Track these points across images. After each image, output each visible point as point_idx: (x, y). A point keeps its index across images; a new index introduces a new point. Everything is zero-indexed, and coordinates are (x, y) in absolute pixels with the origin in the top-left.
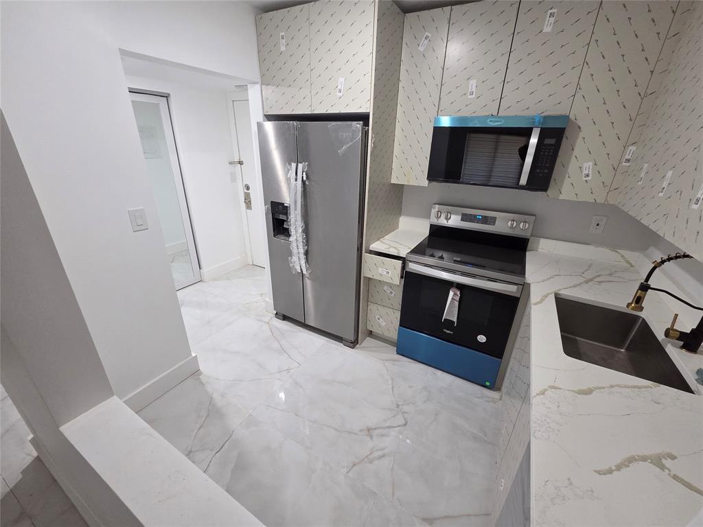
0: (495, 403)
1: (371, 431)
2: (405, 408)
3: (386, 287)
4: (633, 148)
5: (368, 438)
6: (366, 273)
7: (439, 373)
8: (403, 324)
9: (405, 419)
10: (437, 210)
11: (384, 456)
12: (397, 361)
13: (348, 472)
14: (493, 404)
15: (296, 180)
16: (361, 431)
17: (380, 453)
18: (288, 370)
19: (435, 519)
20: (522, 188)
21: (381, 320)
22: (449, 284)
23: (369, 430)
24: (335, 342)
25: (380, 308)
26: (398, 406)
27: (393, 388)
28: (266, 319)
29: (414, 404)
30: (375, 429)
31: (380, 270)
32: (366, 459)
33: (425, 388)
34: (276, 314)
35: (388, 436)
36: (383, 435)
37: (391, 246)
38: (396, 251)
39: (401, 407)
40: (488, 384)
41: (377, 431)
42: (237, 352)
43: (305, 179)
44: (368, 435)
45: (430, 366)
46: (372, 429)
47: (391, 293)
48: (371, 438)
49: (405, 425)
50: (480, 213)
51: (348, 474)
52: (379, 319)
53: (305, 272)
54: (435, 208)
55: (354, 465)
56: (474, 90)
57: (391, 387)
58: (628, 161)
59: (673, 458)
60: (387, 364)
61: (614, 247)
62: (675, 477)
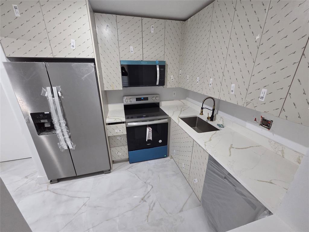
0: (170, 161)
1: (143, 199)
2: (148, 181)
3: (118, 137)
4: (181, 71)
5: (145, 202)
6: (109, 134)
7: (149, 161)
8: (129, 150)
9: (151, 185)
10: (125, 99)
11: (154, 204)
12: (132, 166)
13: (148, 222)
14: (170, 162)
15: (53, 97)
16: (140, 202)
17: (153, 204)
18: (85, 205)
19: (182, 209)
20: (157, 85)
21: (119, 153)
22: (146, 126)
23: (142, 199)
24: (99, 175)
25: (117, 148)
26: (145, 182)
27: (138, 178)
28: (46, 188)
29: (150, 178)
30: (144, 197)
31: (116, 131)
32: (150, 211)
33: (149, 170)
34: (51, 181)
35: (150, 196)
36: (149, 197)
37: (116, 119)
38: (120, 120)
39: (146, 182)
40: (165, 156)
41: (146, 197)
42: (37, 221)
43: (60, 95)
44: (144, 202)
45: (145, 161)
46: (143, 198)
47: (121, 139)
48: (146, 201)
49: (152, 187)
50: (142, 97)
51: (149, 222)
52: (118, 153)
53: (71, 147)
54: (124, 98)
55: (148, 216)
56: (133, 50)
57: (137, 178)
58: (180, 74)
59: (232, 145)
60: (129, 170)
61: (179, 100)
62: (236, 148)
